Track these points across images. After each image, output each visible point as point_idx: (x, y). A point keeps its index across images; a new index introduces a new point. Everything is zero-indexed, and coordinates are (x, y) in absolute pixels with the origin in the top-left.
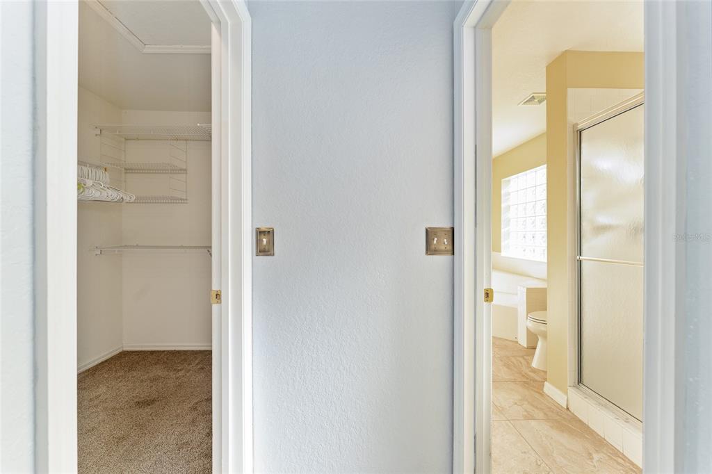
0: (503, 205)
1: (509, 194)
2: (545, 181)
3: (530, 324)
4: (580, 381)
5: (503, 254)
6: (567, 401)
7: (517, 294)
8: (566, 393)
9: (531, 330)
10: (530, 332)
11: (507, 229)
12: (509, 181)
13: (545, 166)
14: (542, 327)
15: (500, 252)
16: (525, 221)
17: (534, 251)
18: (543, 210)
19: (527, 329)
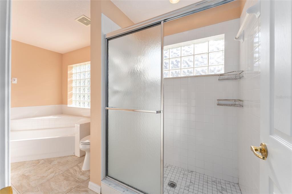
0: (69, 80)
1: (72, 74)
2: (89, 69)
3: (81, 147)
4: (107, 174)
5: (68, 106)
6: (101, 189)
7: (75, 127)
8: (100, 185)
9: (81, 150)
10: (82, 151)
11: (71, 92)
12: (72, 67)
13: (90, 62)
14: (88, 147)
15: (67, 104)
16: (80, 88)
17: (84, 103)
18: (88, 83)
19: (80, 149)
